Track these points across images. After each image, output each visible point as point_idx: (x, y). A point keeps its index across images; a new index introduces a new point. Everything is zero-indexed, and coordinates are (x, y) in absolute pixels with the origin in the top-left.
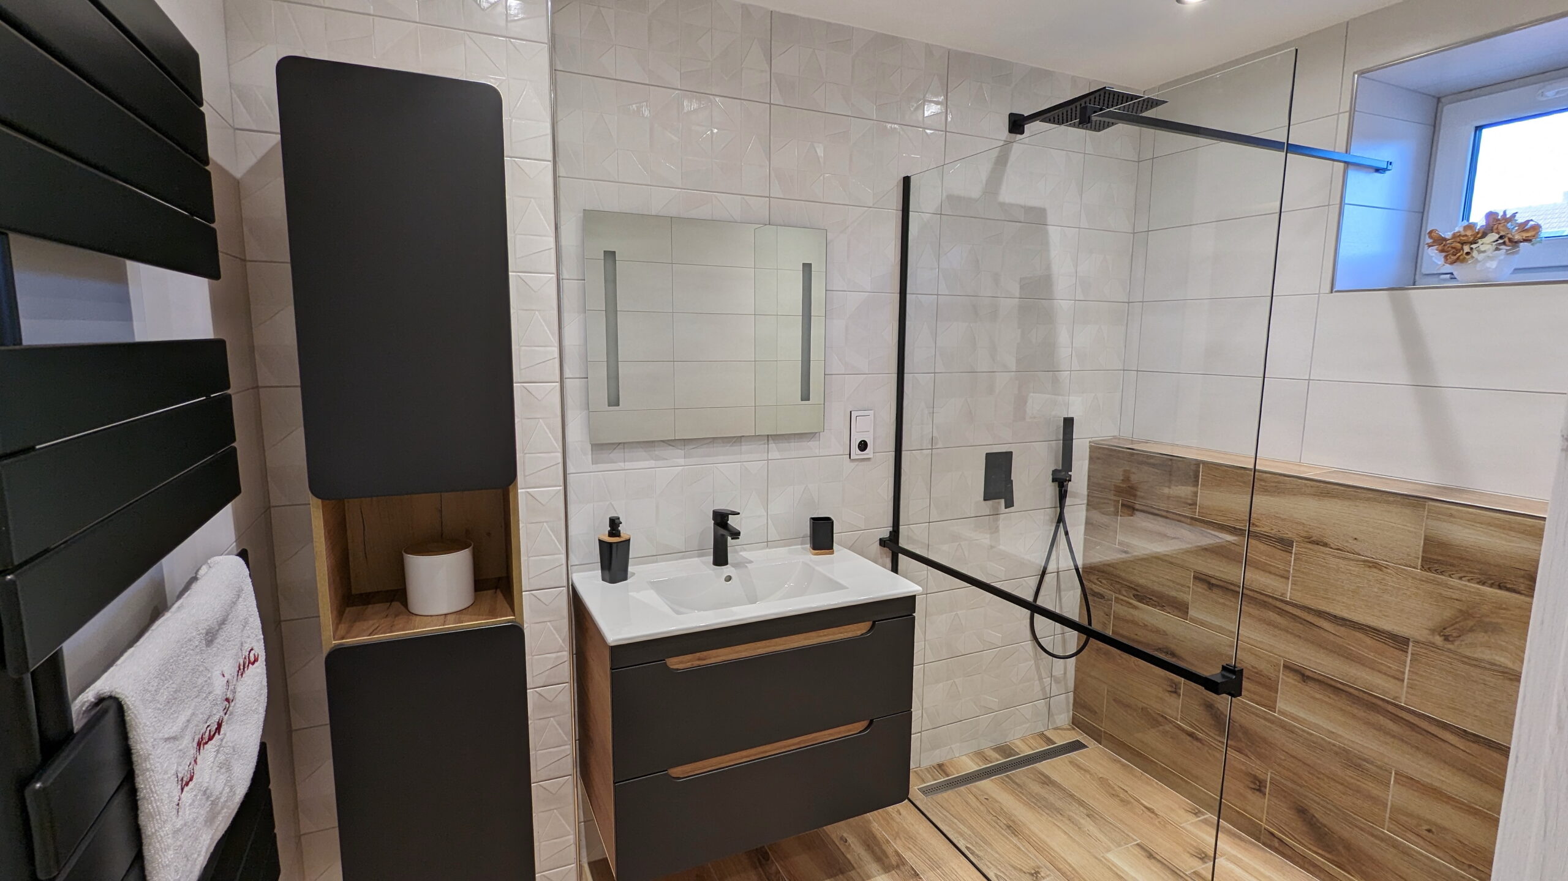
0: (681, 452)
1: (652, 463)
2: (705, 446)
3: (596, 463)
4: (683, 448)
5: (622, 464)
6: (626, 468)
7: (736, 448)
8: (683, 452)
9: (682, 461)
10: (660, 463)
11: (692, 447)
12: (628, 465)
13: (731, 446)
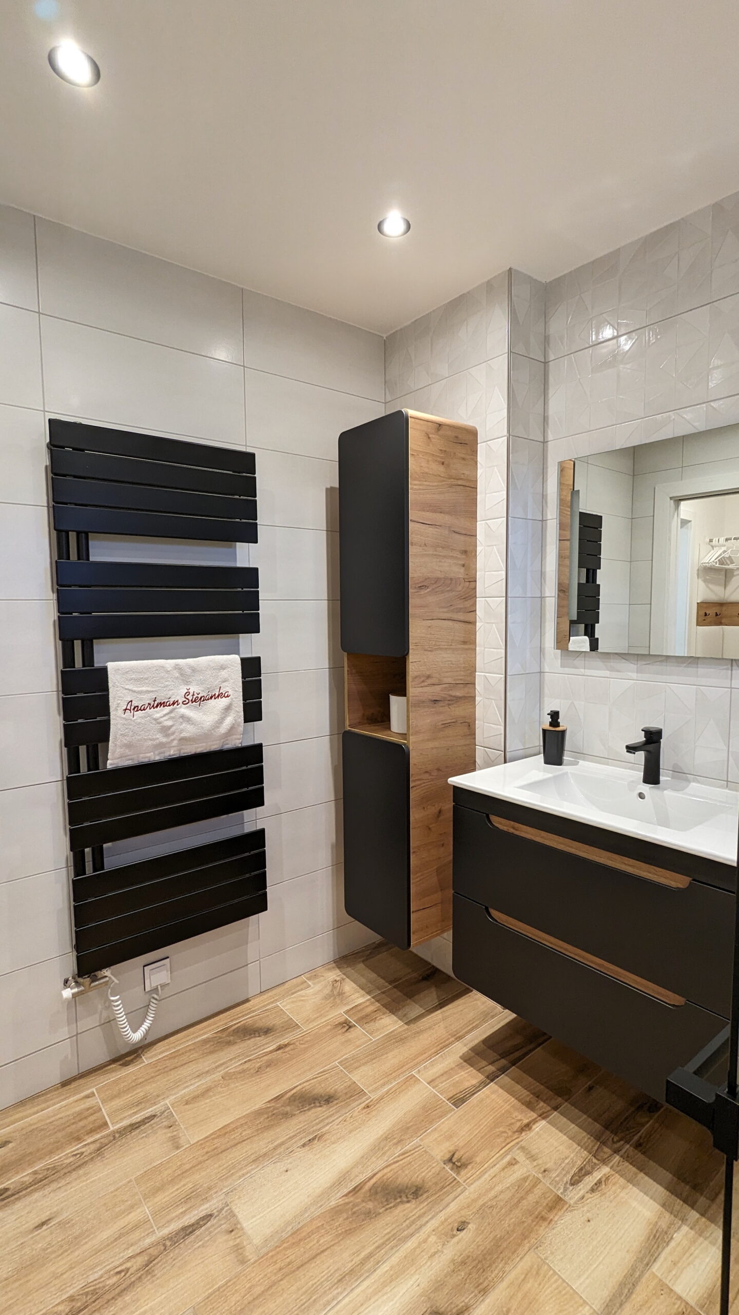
0: (633, 666)
1: (607, 673)
2: (658, 663)
3: (564, 667)
4: (636, 662)
5: (582, 670)
6: (586, 674)
7: (691, 670)
8: (636, 666)
9: (634, 675)
10: (614, 674)
11: (644, 663)
12: (588, 672)
13: (685, 667)
